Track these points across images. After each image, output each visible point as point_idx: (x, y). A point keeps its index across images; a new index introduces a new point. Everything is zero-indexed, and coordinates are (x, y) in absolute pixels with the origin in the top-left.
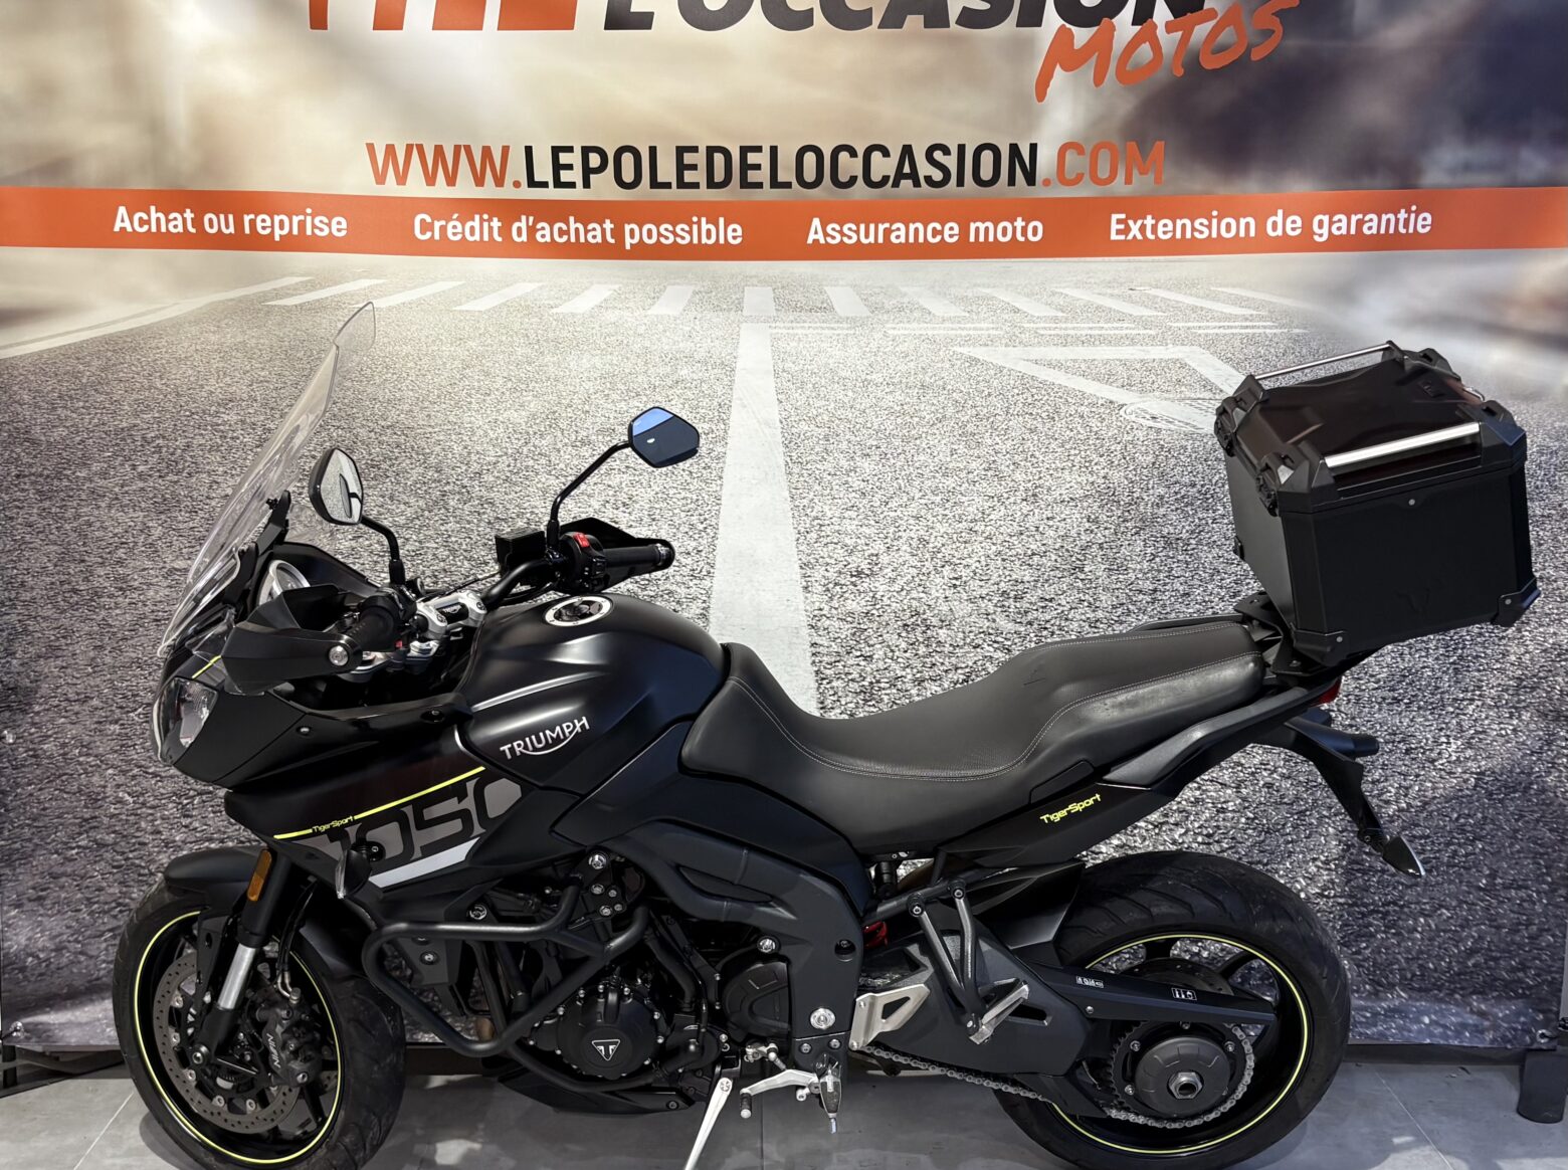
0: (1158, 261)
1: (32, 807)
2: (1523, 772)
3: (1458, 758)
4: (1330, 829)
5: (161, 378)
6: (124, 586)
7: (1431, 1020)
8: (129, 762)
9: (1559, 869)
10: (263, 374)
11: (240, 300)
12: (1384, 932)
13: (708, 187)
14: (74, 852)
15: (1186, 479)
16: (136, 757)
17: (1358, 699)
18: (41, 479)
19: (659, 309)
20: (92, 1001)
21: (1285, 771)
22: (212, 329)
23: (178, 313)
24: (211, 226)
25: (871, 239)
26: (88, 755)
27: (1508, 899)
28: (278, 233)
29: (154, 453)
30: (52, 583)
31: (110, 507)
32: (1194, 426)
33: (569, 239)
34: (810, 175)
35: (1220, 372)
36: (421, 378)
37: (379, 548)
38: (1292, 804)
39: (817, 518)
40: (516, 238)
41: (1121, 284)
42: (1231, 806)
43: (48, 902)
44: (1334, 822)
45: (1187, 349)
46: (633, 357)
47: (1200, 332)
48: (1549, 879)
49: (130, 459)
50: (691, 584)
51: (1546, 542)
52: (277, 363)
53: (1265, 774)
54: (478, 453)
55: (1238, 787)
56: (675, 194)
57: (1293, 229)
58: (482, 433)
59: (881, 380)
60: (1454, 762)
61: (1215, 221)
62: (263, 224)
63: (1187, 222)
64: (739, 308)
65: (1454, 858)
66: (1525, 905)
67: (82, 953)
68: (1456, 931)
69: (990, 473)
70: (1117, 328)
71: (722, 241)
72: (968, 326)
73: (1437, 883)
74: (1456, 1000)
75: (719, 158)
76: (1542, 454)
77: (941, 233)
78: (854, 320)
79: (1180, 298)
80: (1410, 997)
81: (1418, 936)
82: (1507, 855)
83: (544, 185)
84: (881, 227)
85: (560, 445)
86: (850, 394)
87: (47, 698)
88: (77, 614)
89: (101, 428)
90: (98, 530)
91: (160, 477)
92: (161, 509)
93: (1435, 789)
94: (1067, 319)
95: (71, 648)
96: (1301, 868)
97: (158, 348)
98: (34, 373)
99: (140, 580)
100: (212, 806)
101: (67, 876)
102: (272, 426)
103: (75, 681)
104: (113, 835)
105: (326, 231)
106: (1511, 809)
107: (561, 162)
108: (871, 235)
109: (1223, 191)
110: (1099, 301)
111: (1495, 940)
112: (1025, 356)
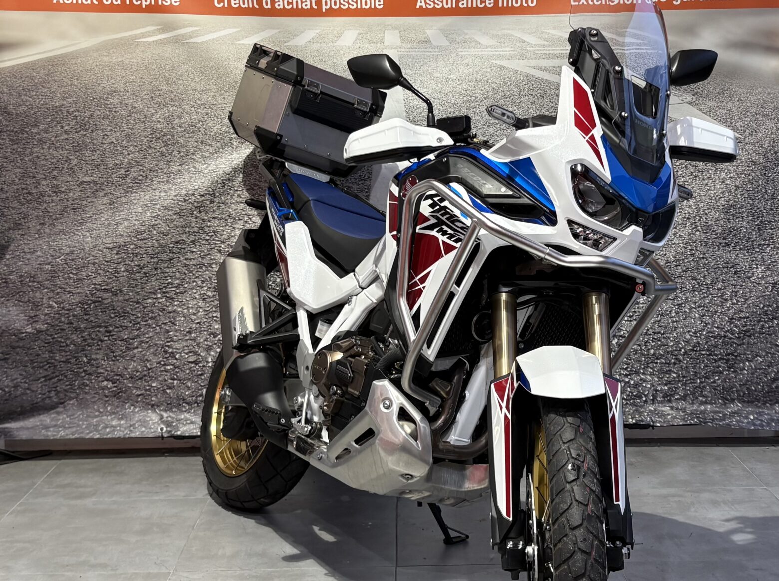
3: (762, 275)
4: (697, 315)
5: (77, 80)
6: (57, 190)
7: (754, 417)
8: (55, 285)
10: (132, 78)
11: (121, 39)
12: (727, 371)
14: (24, 335)
16: (59, 282)
17: (706, 243)
18: (13, 134)
19: (339, 43)
20: (33, 416)
23: (87, 46)
24: (107, 1)
25: (449, 6)
26: (34, 281)
28: (144, 3)
29: (73, 119)
30: (18, 189)
31: (49, 148)
36: (219, 79)
37: (194, 170)
40: (266, 7)
43: (10, 361)
44: (698, 311)
49: (60, 123)
50: (359, 183)
52: (141, 72)
59: (455, 78)
60: (760, 278)
64: (382, 41)
65: (762, 329)
67: (28, 389)
68: (765, 369)
71: (373, 7)
72: (499, 50)
73: (754, 343)
74: (767, 407)
77: (485, 2)
78: (441, 47)
80: (743, 406)
81: (746, 372)
86: (440, 85)
87: (14, 251)
88: (31, 206)
89: (45, 106)
90: (43, 160)
91: (76, 132)
92: (77, 150)
93: (750, 292)
94: (549, 46)
95: (27, 224)
96: (681, 336)
97: (76, 64)
98: (10, 77)
99: (66, 187)
100: (101, 309)
101: (20, 348)
102: (137, 106)
103: (29, 242)
104: (46, 326)
105: (169, 3)
108: (449, 3)
110: (565, 36)
112: (528, 65)
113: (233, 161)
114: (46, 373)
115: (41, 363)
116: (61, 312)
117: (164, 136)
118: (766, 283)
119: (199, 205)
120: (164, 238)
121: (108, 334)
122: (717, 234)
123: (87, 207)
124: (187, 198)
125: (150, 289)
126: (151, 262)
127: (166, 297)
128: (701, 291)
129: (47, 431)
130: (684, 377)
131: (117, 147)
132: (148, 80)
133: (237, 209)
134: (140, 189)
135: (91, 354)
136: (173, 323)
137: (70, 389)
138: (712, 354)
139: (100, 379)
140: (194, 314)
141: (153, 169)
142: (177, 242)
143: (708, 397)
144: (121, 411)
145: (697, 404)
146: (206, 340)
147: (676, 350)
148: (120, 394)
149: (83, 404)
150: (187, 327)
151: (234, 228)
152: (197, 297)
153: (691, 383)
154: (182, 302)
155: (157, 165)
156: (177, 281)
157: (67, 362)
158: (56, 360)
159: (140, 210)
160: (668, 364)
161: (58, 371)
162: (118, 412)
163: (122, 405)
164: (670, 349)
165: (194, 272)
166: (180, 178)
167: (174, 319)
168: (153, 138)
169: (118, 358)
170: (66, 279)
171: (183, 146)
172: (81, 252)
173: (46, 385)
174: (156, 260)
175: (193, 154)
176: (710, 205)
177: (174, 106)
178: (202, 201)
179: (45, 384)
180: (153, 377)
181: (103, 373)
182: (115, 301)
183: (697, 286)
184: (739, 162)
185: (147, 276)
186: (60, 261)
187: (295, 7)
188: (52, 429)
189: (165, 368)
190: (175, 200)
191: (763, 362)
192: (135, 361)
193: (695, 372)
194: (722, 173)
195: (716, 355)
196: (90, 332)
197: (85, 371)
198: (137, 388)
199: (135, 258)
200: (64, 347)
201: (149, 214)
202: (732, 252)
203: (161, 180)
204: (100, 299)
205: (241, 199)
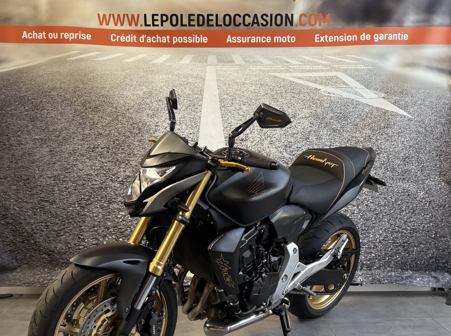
0: (330, 48)
2: (443, 201)
3: (423, 197)
4: (386, 220)
5: (34, 81)
6: (19, 143)
7: (419, 279)
8: (18, 198)
10: (64, 80)
11: (58, 58)
12: (404, 252)
13: (198, 26)
15: (339, 111)
16: (20, 196)
17: (393, 178)
19: (182, 62)
21: (371, 201)
23: (40, 62)
24: (51, 37)
25: (245, 41)
26: (6, 195)
27: (441, 241)
28: (71, 38)
29: (31, 103)
31: (16, 119)
32: (341, 96)
33: (156, 41)
34: (227, 22)
35: (348, 80)
36: (112, 81)
37: (97, 133)
38: (374, 211)
39: (230, 123)
40: (141, 41)
41: (319, 55)
42: (356, 212)
44: (387, 217)
45: (338, 73)
46: (175, 76)
47: (342, 68)
49: (24, 105)
52: (69, 77)
53: (366, 202)
54: (128, 103)
55: (358, 206)
56: (188, 28)
57: (368, 38)
58: (129, 97)
59: (248, 83)
60: (422, 198)
61: (345, 37)
62: (66, 35)
63: (337, 37)
64: (206, 62)
65: (424, 228)
66: (447, 242)
68: (426, 251)
70: (317, 67)
71: (201, 42)
72: (274, 67)
73: (419, 236)
74: (427, 273)
75: (201, 18)
76: (444, 105)
77: (266, 39)
78: (240, 65)
79: (336, 58)
80: (413, 273)
82: (440, 227)
83: (150, 25)
84: (248, 38)
85: (153, 101)
86: (239, 87)
88: (5, 151)
89: (15, 96)
90: (13, 126)
91: (32, 111)
92: (32, 121)
93: (416, 206)
94: (303, 65)
96: (377, 231)
97: (34, 72)
99: (25, 142)
100: (43, 212)
102: (66, 96)
103: (3, 172)
104: (12, 220)
105: (85, 38)
106: (440, 212)
107: (155, 19)
108: (246, 40)
109: (348, 28)
110: (312, 59)
111: (438, 254)
112: (291, 76)
113: (119, 129)
114: (11, 248)
115: (9, 242)
116: (20, 213)
117: (81, 113)
118: (425, 201)
119: (100, 154)
120: (80, 172)
121: (47, 227)
122: (399, 173)
123: (36, 153)
124: (94, 150)
125: (72, 201)
126: (73, 186)
127: (80, 206)
128: (389, 206)
129: (10, 282)
130: (379, 256)
131: (55, 119)
132: (73, 81)
133: (122, 157)
134: (67, 144)
135: (36, 239)
136: (84, 222)
137: (24, 258)
138: (395, 242)
139: (41, 253)
140: (96, 217)
141: (75, 132)
142: (88, 175)
143: (393, 268)
144: (53, 272)
145: (387, 272)
146: (103, 231)
147: (374, 240)
148: (53, 262)
149: (31, 267)
150: (92, 223)
151: (120, 167)
152: (98, 207)
153: (383, 259)
154: (90, 209)
155: (77, 130)
156: (87, 197)
157: (23, 242)
158: (17, 241)
159: (67, 155)
160: (370, 248)
161: (18, 247)
162: (51, 272)
163: (54, 268)
164: (371, 239)
165: (96, 192)
166: (90, 138)
167: (85, 219)
168: (75, 115)
169: (51, 241)
170: (24, 194)
171: (91, 119)
172: (33, 179)
174: (75, 185)
175: (97, 124)
176: (395, 157)
177: (86, 96)
178: (102, 152)
179: (10, 254)
180: (72, 253)
181: (42, 250)
182: (52, 208)
183: (387, 203)
184: (411, 132)
185: (70, 194)
186: (21, 184)
187: (158, 42)
188: (12, 281)
189: (79, 248)
190: (87, 151)
191: (424, 247)
192: (61, 243)
193: (386, 253)
194: (402, 138)
195: (397, 243)
196: (36, 225)
197: (33, 248)
198: (62, 259)
199: (64, 183)
200: (21, 233)
201: (72, 158)
202: (407, 183)
203: (79, 138)
204: (43, 206)
205: (123, 151)
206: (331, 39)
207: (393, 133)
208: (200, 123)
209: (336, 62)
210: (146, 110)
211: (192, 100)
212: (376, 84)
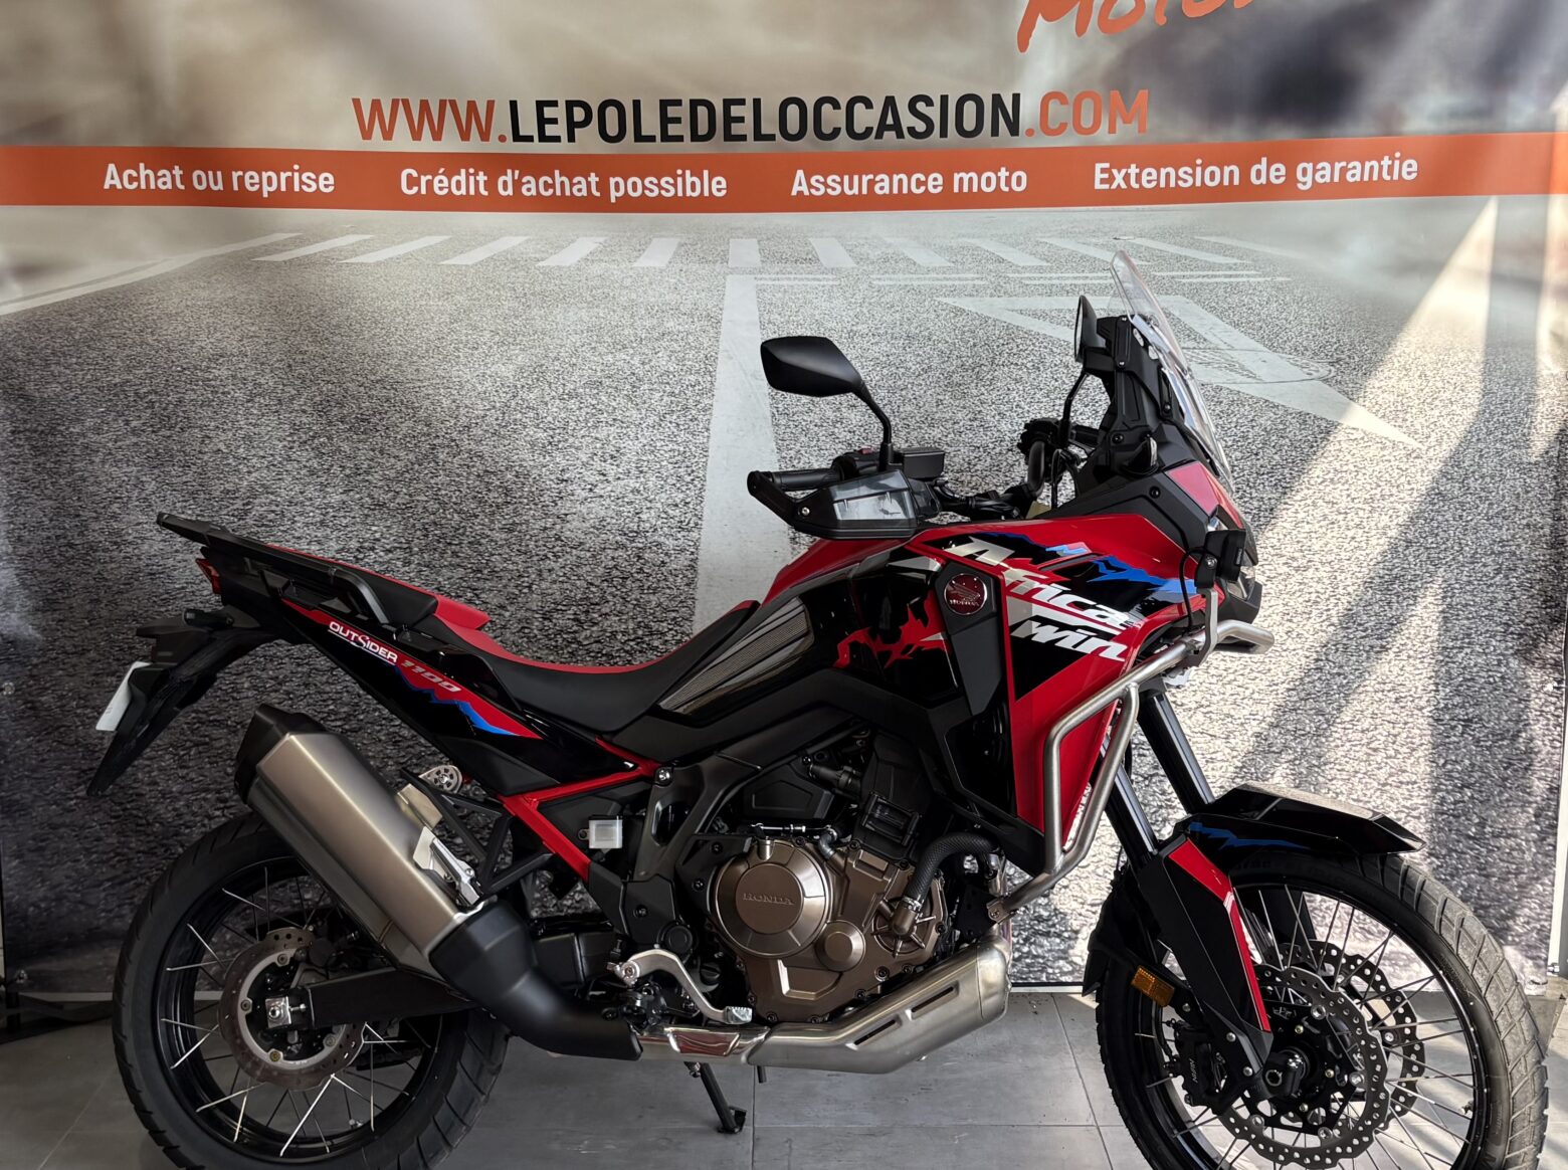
0: (1143, 210)
1: (30, 759)
2: (1510, 720)
3: (1446, 705)
4: (1321, 777)
5: (152, 333)
6: (118, 540)
9: (1547, 818)
10: (253, 329)
11: (229, 256)
13: (692, 140)
14: (72, 803)
17: (1346, 647)
18: (35, 435)
19: (644, 262)
20: (92, 949)
21: (1273, 719)
22: (202, 284)
23: (169, 270)
24: (200, 183)
25: (856, 191)
26: (85, 707)
27: (1498, 848)
28: (266, 189)
29: (146, 408)
30: (49, 538)
31: (103, 462)
33: (555, 192)
34: (793, 126)
35: (1205, 322)
36: (409, 333)
37: (370, 501)
38: (1280, 752)
40: (502, 192)
41: (1106, 234)
42: (1219, 754)
43: (47, 852)
44: (1324, 770)
45: (1171, 298)
46: (619, 311)
47: (1184, 281)
48: (1538, 828)
49: (123, 415)
50: (679, 535)
51: (1533, 489)
52: (267, 317)
53: (1254, 723)
54: (466, 407)
55: (1227, 736)
56: (658, 147)
57: (1277, 177)
58: (470, 387)
59: (866, 331)
60: (1444, 710)
61: (1199, 170)
62: (251, 180)
63: (1171, 170)
64: (724, 260)
65: (1444, 806)
66: (1515, 853)
67: (81, 902)
68: (1446, 880)
69: (975, 424)
70: (1101, 278)
71: (706, 194)
72: (953, 276)
73: (1429, 832)
75: (702, 111)
76: (1530, 403)
77: (925, 183)
78: (839, 270)
79: (1164, 246)
82: (1497, 803)
83: (530, 139)
84: (865, 179)
85: (547, 399)
87: (44, 651)
88: (73, 568)
89: (94, 384)
90: (92, 485)
91: (153, 432)
92: (155, 464)
93: (1424, 736)
94: (1051, 270)
95: (67, 602)
97: (149, 304)
98: (28, 330)
99: (134, 535)
101: (67, 826)
102: (263, 381)
103: (72, 634)
105: (314, 187)
106: (1500, 757)
107: (546, 116)
108: (856, 186)
109: (1207, 139)
110: (1083, 250)
111: (1485, 889)
112: (1010, 307)
113: (439, 489)
114: (113, 873)
115: (105, 853)
117: (314, 437)
118: (1454, 720)
121: (222, 805)
122: (1367, 629)
126: (297, 672)
128: (1331, 734)
131: (227, 458)
132: (282, 332)
133: (453, 578)
141: (295, 501)
152: (383, 738)
155: (302, 493)
156: (345, 709)
157: (150, 852)
158: (130, 849)
161: (134, 867)
166: (345, 517)
168: (294, 442)
171: (348, 457)
173: (113, 895)
174: (306, 669)
175: (367, 473)
176: (1355, 577)
177: (328, 382)
178: (388, 562)
179: (112, 892)
183: (1325, 726)
184: (1415, 494)
185: (291, 699)
187: (558, 193)
191: (1441, 867)
194: (1383, 517)
196: (188, 799)
198: (277, 902)
199: (269, 666)
200: (141, 825)
202: (1393, 662)
203: (310, 520)
204: (207, 739)
205: (458, 560)
206: (1150, 178)
207: (1353, 499)
208: (705, 468)
209: (1162, 259)
210: (525, 427)
211: (677, 392)
212: (1300, 334)
